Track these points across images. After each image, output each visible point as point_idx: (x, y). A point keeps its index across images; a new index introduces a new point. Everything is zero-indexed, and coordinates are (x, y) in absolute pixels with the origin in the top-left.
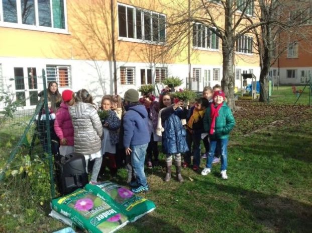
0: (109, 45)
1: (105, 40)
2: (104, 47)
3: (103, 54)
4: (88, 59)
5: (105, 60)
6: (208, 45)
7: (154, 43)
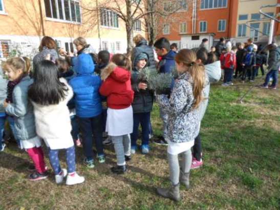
0: (38, 23)
1: (34, 19)
2: (34, 25)
3: (34, 31)
4: (22, 34)
5: (35, 35)
6: (112, 25)
7: (73, 22)
